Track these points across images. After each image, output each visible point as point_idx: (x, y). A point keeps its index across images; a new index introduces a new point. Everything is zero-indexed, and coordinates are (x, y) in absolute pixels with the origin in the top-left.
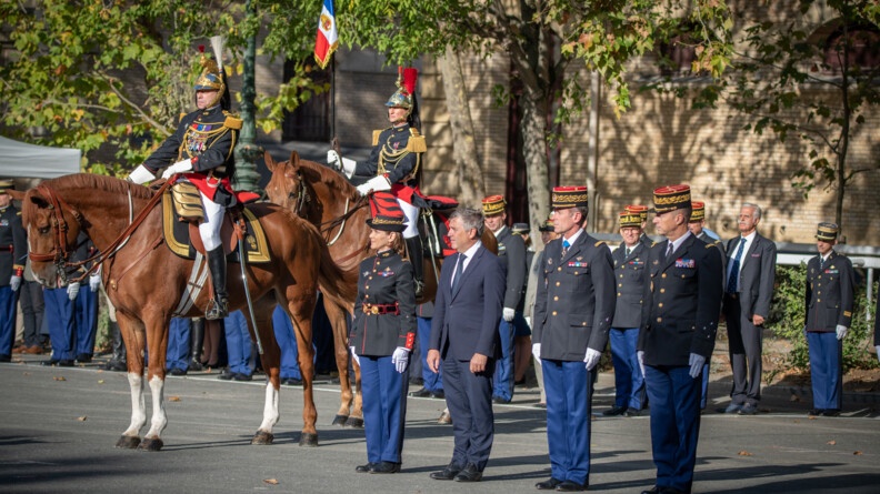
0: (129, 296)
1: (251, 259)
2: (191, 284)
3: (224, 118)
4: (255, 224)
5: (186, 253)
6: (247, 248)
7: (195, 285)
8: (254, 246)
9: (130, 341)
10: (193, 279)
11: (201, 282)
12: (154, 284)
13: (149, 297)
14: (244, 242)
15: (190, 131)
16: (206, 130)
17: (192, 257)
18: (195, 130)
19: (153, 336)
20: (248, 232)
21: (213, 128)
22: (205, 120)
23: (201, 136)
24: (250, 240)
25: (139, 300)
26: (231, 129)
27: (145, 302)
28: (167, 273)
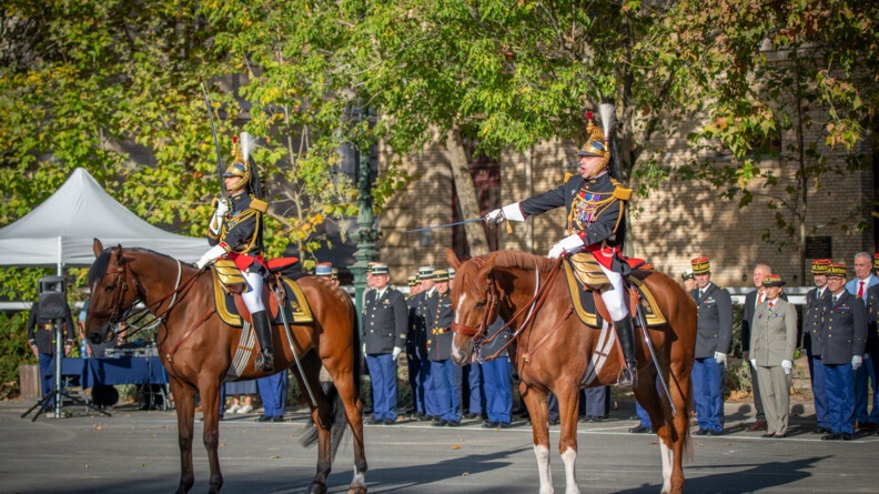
0: (543, 369)
1: (650, 322)
2: (597, 353)
3: (612, 188)
4: (643, 288)
5: (593, 322)
6: (644, 311)
7: (600, 354)
8: (649, 309)
9: (537, 413)
10: (599, 348)
11: (607, 350)
12: (568, 357)
13: (564, 368)
14: (641, 306)
15: (578, 200)
16: (596, 200)
17: (599, 326)
18: (583, 200)
19: (567, 407)
20: (642, 298)
21: (602, 198)
22: (593, 189)
23: (590, 206)
24: (645, 304)
25: (553, 373)
26: (619, 200)
27: (559, 373)
28: (578, 344)
